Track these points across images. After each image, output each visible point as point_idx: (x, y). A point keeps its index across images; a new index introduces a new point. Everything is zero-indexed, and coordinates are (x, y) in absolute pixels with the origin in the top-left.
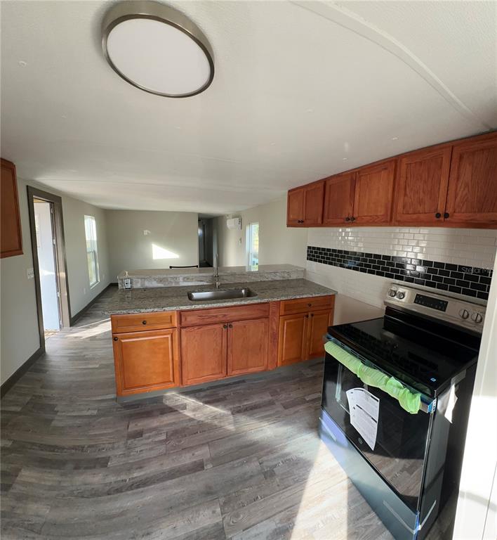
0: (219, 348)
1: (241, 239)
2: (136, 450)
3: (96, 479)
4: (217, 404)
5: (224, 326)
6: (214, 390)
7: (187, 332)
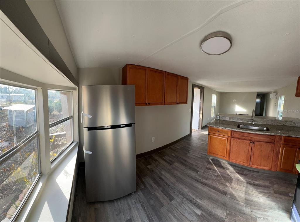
0: (247, 151)
1: (276, 104)
2: (207, 173)
3: (194, 174)
4: (241, 175)
5: (251, 143)
6: (243, 169)
7: (233, 140)
